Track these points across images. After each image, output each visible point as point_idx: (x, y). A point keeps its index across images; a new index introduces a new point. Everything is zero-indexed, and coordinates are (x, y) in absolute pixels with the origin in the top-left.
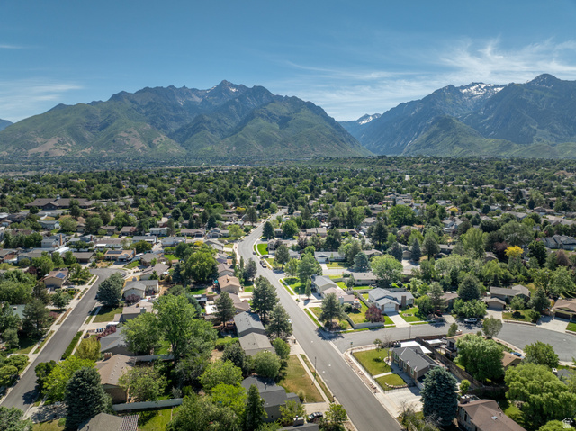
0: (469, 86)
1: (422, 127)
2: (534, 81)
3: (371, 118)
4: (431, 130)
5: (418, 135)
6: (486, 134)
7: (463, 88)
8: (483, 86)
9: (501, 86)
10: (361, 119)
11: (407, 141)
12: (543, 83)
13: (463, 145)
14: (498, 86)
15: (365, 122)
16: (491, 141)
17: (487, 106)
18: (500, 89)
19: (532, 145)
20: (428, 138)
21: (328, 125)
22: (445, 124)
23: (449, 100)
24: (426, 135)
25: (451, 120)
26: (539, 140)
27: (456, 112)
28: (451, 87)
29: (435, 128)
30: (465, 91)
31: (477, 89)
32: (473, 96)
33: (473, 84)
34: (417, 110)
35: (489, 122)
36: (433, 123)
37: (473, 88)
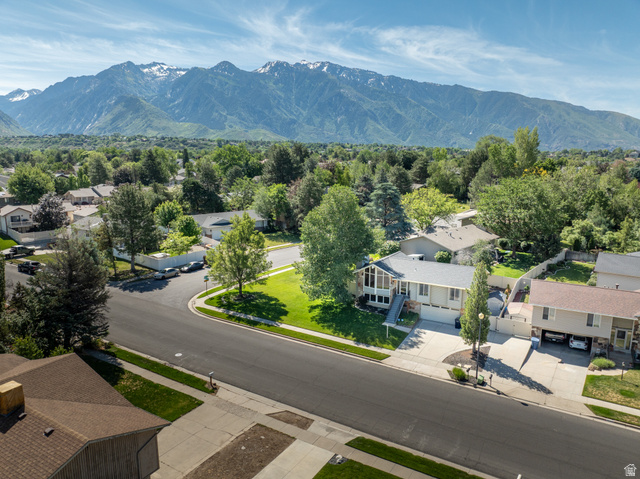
0: (150, 66)
1: (102, 107)
2: (217, 67)
3: (27, 95)
4: (116, 110)
5: (98, 116)
6: (177, 118)
7: (144, 66)
8: (165, 67)
9: (184, 70)
10: (13, 94)
11: (84, 124)
12: (225, 70)
13: (157, 129)
14: (180, 70)
15: (19, 98)
16: (187, 125)
17: (173, 89)
18: (183, 73)
19: (227, 131)
20: (114, 120)
22: (132, 105)
23: (130, 79)
24: (109, 117)
25: (137, 100)
26: (231, 127)
27: (140, 93)
28: (130, 64)
29: (120, 108)
30: (146, 70)
31: (159, 70)
32: (155, 77)
33: (155, 64)
34: (92, 87)
35: (178, 106)
36: (116, 104)
37: (154, 68)
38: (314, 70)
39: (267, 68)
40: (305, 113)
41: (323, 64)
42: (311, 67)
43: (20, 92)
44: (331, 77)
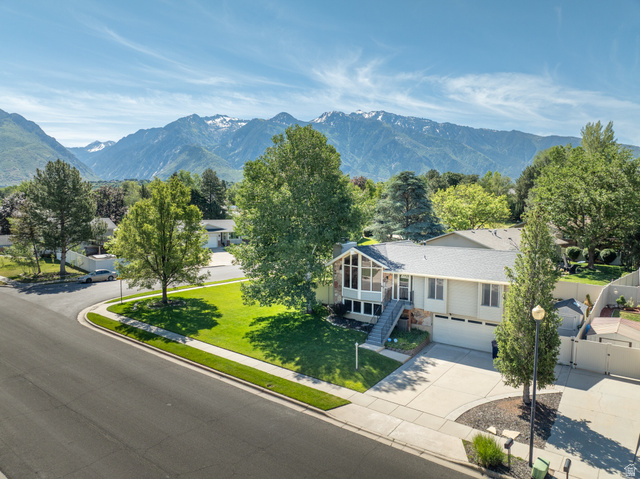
0: (213, 118)
1: (168, 156)
2: (275, 118)
3: (103, 146)
4: (180, 159)
5: (164, 165)
6: (236, 166)
7: (208, 119)
8: (228, 119)
9: (245, 121)
10: (91, 146)
11: (151, 172)
12: (282, 121)
14: (241, 121)
15: (97, 149)
17: (234, 139)
18: (244, 124)
20: (178, 168)
21: (45, 145)
22: (195, 153)
23: (195, 130)
24: (173, 164)
25: (200, 149)
27: (204, 143)
28: (195, 116)
29: (184, 156)
30: (210, 122)
31: (222, 122)
32: (218, 128)
33: (218, 116)
34: (160, 138)
35: (237, 155)
36: (180, 153)
37: (218, 120)
38: (369, 119)
39: (324, 118)
40: (359, 160)
41: (378, 113)
42: (367, 116)
43: (97, 143)
44: (385, 125)
